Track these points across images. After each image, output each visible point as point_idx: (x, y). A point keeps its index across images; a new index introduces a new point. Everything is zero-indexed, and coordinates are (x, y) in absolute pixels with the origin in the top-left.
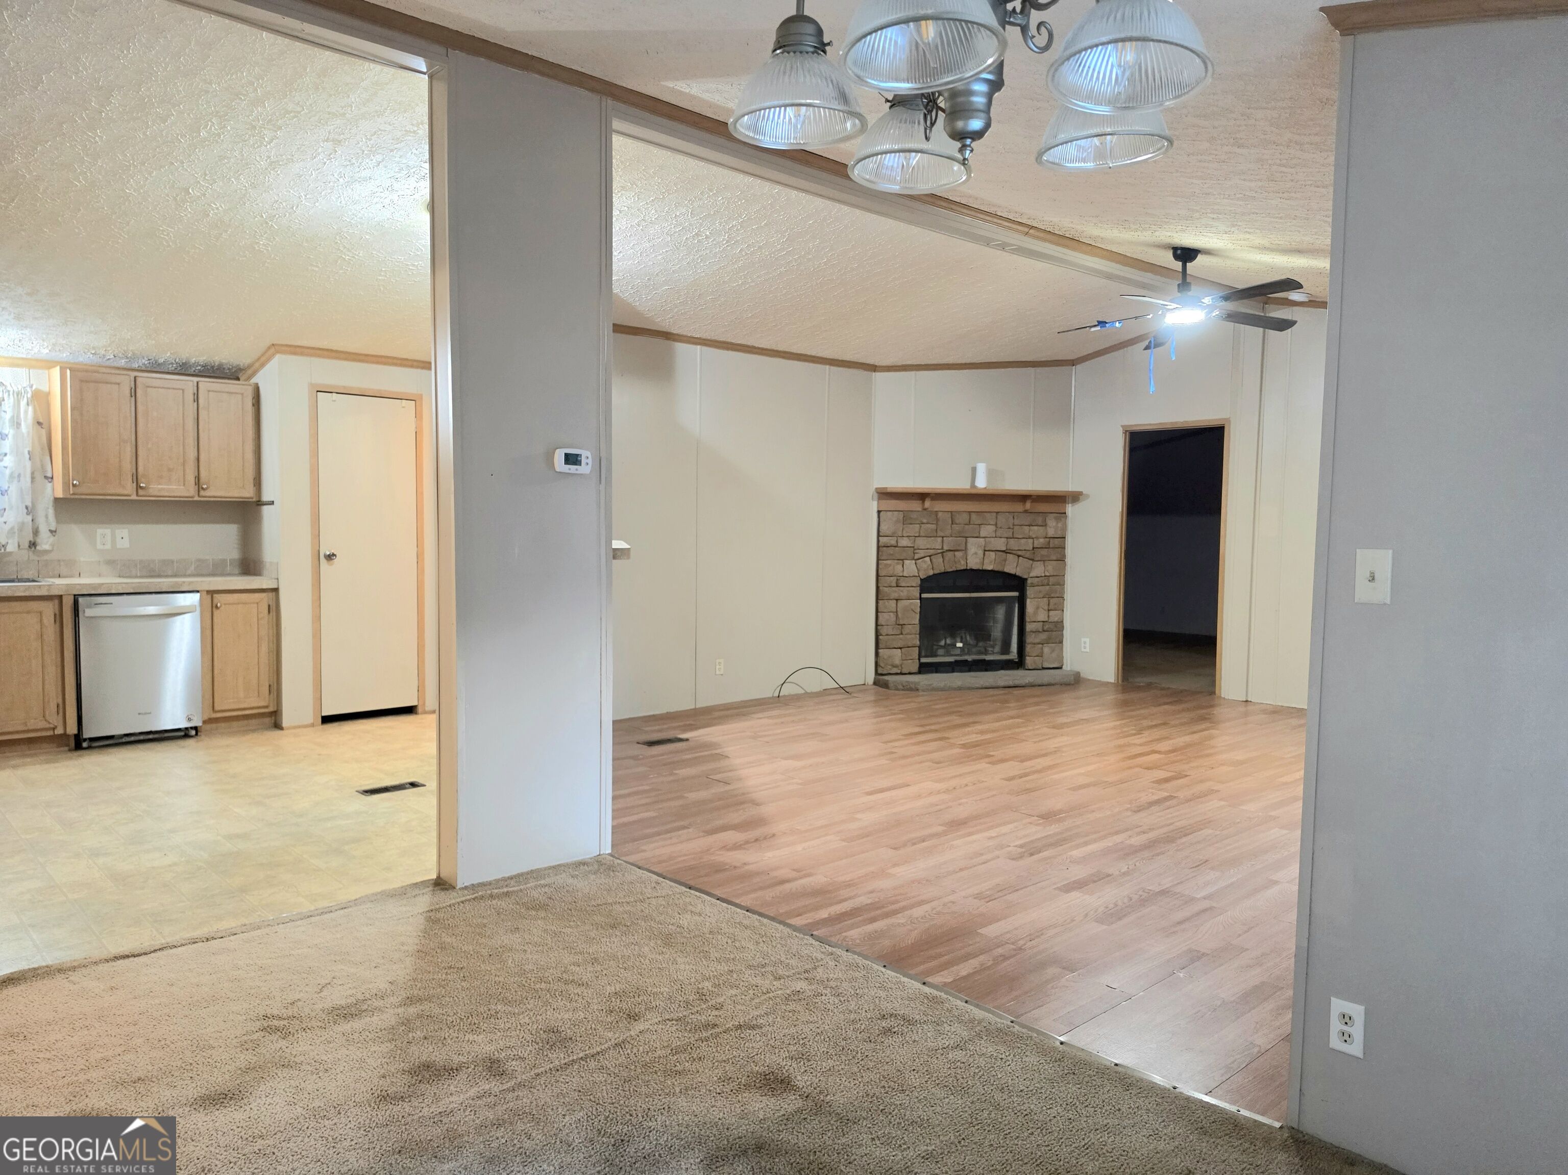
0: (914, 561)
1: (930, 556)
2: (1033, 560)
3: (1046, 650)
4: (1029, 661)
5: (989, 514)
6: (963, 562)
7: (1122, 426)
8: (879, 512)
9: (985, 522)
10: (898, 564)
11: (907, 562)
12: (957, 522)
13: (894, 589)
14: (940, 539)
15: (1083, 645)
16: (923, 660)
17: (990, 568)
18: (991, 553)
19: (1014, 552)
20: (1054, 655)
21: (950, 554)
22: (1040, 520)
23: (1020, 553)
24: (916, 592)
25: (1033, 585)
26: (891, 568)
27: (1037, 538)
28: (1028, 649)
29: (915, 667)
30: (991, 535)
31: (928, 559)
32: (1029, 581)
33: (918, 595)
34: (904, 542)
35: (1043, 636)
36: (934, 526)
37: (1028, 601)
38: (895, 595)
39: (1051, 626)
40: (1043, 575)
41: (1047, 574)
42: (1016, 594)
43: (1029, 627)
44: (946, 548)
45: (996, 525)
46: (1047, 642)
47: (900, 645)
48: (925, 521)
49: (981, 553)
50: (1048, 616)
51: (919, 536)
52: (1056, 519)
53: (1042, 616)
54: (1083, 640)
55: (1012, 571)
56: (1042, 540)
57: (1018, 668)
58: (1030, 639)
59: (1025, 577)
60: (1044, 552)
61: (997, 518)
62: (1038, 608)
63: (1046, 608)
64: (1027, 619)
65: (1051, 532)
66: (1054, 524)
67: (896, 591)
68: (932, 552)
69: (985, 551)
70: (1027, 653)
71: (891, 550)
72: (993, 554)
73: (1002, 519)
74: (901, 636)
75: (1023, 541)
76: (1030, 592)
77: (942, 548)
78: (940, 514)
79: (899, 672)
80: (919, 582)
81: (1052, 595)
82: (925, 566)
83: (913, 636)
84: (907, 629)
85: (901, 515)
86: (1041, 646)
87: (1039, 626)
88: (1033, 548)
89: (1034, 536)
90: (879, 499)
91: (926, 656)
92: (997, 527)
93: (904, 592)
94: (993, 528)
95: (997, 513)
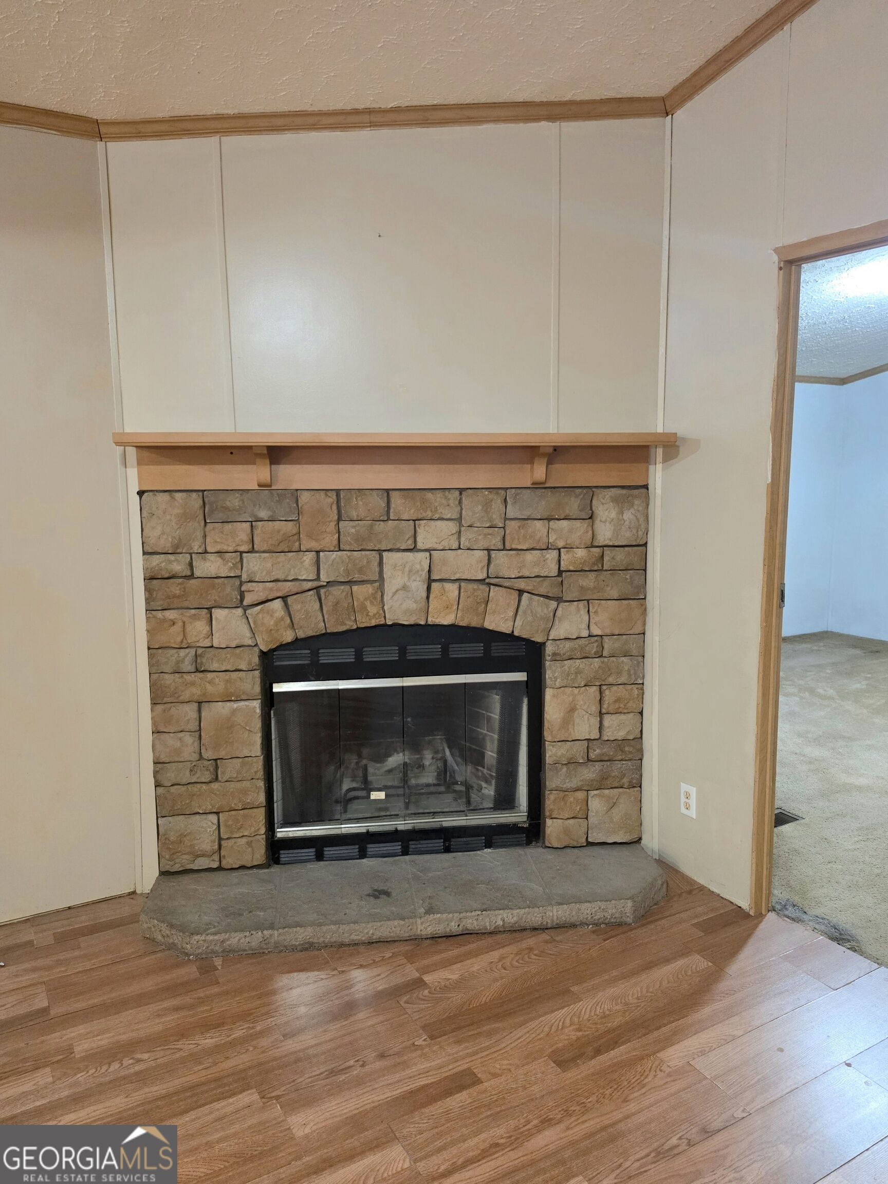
0: (240, 611)
1: (284, 598)
2: (559, 600)
3: (596, 804)
4: (552, 828)
5: (439, 495)
6: (373, 610)
7: (776, 250)
8: (141, 493)
9: (429, 514)
10: (195, 618)
11: (218, 614)
12: (354, 514)
13: (188, 678)
14: (309, 558)
15: (683, 799)
16: (283, 832)
17: (447, 619)
18: (448, 586)
19: (507, 583)
20: (617, 814)
21: (338, 592)
22: (573, 505)
23: (522, 585)
24: (252, 683)
25: (556, 657)
26: (178, 628)
27: (568, 548)
28: (550, 801)
29: (259, 854)
30: (445, 544)
31: (278, 604)
32: (550, 649)
33: (257, 689)
34: (209, 566)
35: (589, 773)
36: (290, 527)
37: (549, 694)
38: (196, 692)
39: (609, 751)
40: (585, 633)
41: (596, 631)
42: (521, 676)
43: (552, 753)
44: (324, 578)
45: (459, 519)
46: (601, 784)
47: (209, 808)
48: (263, 514)
49: (418, 586)
50: (601, 729)
51: (252, 551)
52: (615, 500)
53: (585, 727)
54: (684, 787)
55: (504, 627)
56: (581, 553)
57: (528, 843)
58: (553, 780)
59: (538, 639)
60: (588, 581)
61: (460, 502)
62: (572, 710)
63: (594, 708)
64: (547, 735)
65: (605, 534)
66: (613, 514)
67: (193, 684)
68: (287, 587)
69: (430, 581)
70: (547, 814)
71: (174, 587)
72: (452, 589)
73: (472, 510)
74: (215, 786)
75: (530, 557)
76: (552, 673)
77: (318, 578)
78: (304, 498)
79: (215, 865)
80: (256, 660)
81: (611, 680)
82: (270, 622)
83: (246, 784)
84: (229, 770)
85: (195, 502)
86: (581, 795)
87: (578, 750)
88: (560, 572)
89: (560, 544)
90: (140, 463)
91: (287, 823)
92: (461, 525)
93: (216, 685)
94: (452, 527)
95: (461, 491)
